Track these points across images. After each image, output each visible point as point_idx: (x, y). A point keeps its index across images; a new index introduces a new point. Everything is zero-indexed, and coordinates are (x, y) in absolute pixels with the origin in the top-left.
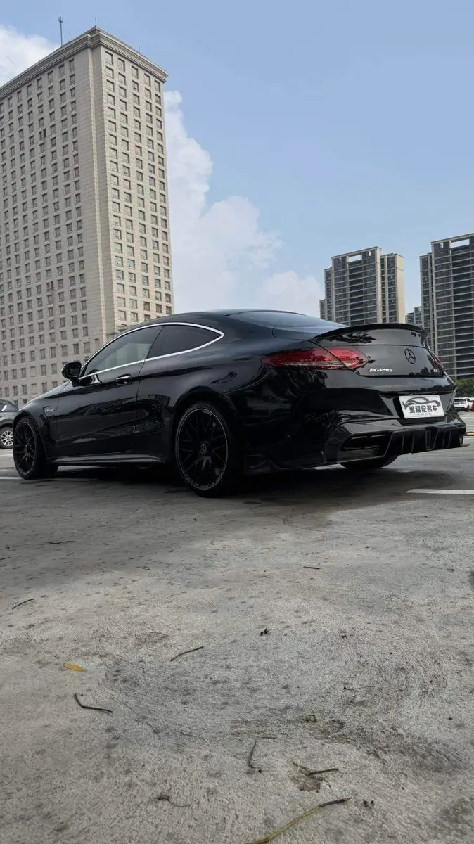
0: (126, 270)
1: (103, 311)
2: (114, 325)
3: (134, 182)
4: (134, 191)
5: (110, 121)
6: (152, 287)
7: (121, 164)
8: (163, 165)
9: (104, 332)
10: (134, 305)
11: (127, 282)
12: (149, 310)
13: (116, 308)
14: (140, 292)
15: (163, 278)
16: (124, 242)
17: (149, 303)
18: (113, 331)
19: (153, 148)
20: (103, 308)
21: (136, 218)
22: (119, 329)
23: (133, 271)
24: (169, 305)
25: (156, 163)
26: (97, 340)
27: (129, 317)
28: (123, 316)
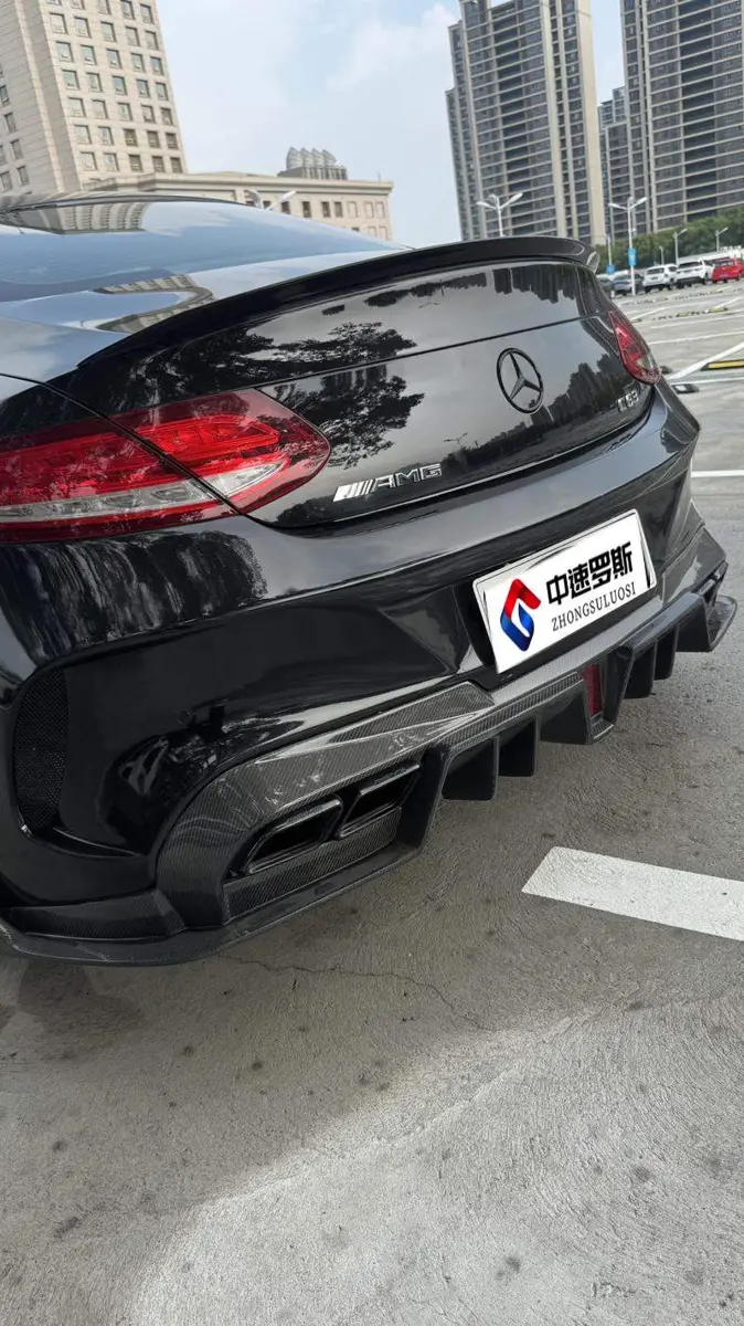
0: (81, 67)
1: (53, 158)
2: (77, 180)
10: (108, 138)
11: (86, 93)
12: (136, 144)
13: (76, 148)
14: (114, 110)
15: (151, 76)
17: (133, 131)
20: (52, 151)
22: (88, 188)
23: (94, 69)
24: (170, 129)
27: (102, 161)
28: (91, 163)
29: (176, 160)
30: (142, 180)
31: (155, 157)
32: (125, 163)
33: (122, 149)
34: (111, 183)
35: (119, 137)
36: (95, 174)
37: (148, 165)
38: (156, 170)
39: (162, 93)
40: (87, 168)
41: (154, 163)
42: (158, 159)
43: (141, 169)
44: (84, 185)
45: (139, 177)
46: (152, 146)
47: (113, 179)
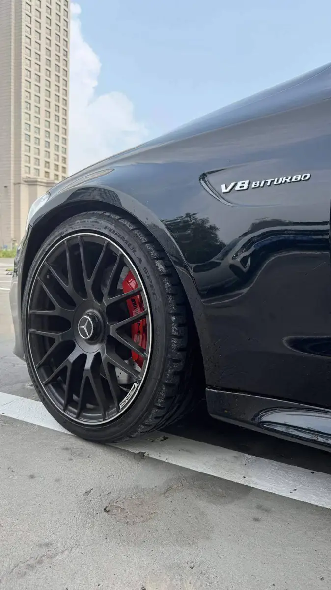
0: (33, 134)
1: (12, 165)
2: (20, 177)
3: (43, 67)
4: (43, 74)
5: (26, 14)
6: (52, 150)
7: (33, 50)
8: (67, 57)
9: (12, 182)
10: (37, 163)
11: (32, 144)
12: (49, 168)
13: (23, 164)
14: (42, 153)
15: (60, 144)
16: (32, 113)
17: (48, 163)
18: (19, 182)
19: (60, 42)
20: (12, 162)
21: (43, 95)
22: (24, 180)
23: (38, 136)
24: (64, 165)
25: (61, 54)
26: (6, 187)
27: (33, 171)
28: (28, 171)
29: (64, 168)
30: (49, 182)
31: (55, 175)
32: (42, 174)
33: (42, 169)
34: (35, 180)
35: (42, 163)
36: (28, 175)
37: (52, 177)
38: (55, 179)
39: (64, 151)
40: (26, 172)
41: (55, 176)
42: (56, 175)
43: (48, 177)
44: (23, 179)
45: (47, 180)
46: (55, 170)
47: (36, 179)
